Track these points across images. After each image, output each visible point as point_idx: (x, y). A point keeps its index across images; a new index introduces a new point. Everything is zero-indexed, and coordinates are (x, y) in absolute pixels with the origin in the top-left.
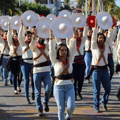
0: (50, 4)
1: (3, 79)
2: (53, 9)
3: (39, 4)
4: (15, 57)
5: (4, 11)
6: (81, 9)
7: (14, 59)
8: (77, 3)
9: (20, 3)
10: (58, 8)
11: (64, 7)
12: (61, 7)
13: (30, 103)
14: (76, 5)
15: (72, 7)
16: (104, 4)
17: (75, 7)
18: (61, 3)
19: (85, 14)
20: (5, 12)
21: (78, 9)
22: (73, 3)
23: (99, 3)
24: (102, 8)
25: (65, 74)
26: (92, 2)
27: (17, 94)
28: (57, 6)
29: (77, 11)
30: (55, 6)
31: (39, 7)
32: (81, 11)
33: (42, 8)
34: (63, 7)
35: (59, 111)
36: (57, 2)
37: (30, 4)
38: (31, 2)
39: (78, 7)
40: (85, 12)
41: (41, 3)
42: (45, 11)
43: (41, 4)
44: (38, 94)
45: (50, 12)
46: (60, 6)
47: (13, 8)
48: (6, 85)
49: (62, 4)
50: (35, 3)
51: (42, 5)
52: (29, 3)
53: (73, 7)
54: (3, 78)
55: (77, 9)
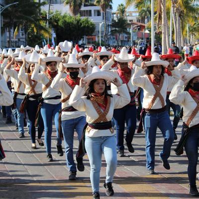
0: (95, 15)
1: (18, 129)
2: (101, 25)
3: (78, 16)
4: (32, 97)
5: (24, 27)
6: (145, 23)
7: (32, 99)
8: (138, 14)
9: (47, 15)
10: (107, 23)
11: (117, 21)
12: (113, 20)
13: (52, 160)
14: (137, 18)
15: (130, 21)
16: (180, 16)
17: (135, 21)
18: (113, 14)
19: (150, 31)
20: (25, 29)
21: (140, 24)
22: (131, 14)
23: (172, 15)
24: (177, 22)
25: (102, 122)
26: (162, 12)
27: (35, 148)
28: (106, 20)
29: (137, 27)
30: (103, 19)
31: (78, 21)
32: (144, 26)
33: (83, 22)
34: (115, 21)
35: (91, 171)
36: (106, 14)
37: (64, 17)
38: (66, 13)
39: (139, 21)
40: (151, 28)
41: (81, 14)
42: (88, 27)
43: (81, 16)
44: (68, 149)
45: (96, 28)
46: (111, 20)
47: (37, 23)
48: (23, 136)
49: (115, 15)
50: (72, 14)
51: (83, 18)
52: (62, 14)
53: (132, 21)
54: (17, 126)
55: (138, 23)
